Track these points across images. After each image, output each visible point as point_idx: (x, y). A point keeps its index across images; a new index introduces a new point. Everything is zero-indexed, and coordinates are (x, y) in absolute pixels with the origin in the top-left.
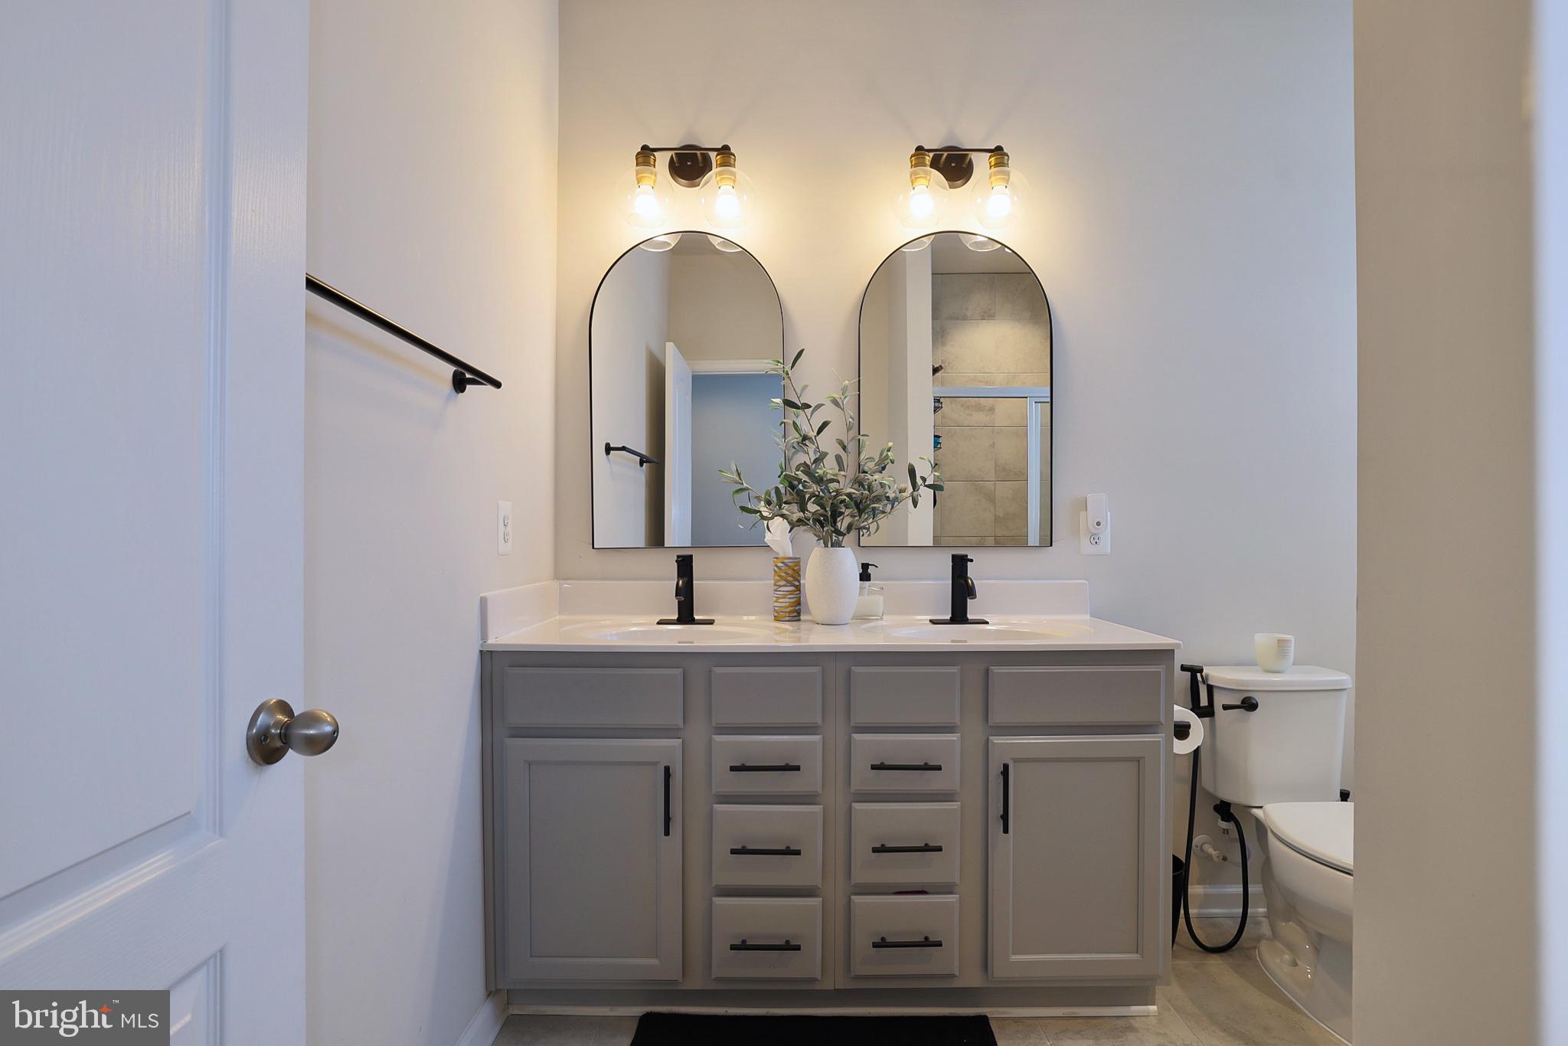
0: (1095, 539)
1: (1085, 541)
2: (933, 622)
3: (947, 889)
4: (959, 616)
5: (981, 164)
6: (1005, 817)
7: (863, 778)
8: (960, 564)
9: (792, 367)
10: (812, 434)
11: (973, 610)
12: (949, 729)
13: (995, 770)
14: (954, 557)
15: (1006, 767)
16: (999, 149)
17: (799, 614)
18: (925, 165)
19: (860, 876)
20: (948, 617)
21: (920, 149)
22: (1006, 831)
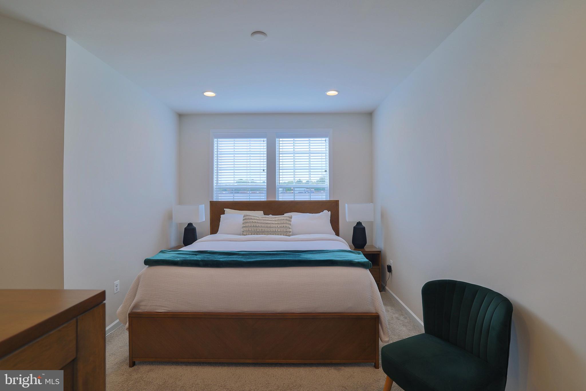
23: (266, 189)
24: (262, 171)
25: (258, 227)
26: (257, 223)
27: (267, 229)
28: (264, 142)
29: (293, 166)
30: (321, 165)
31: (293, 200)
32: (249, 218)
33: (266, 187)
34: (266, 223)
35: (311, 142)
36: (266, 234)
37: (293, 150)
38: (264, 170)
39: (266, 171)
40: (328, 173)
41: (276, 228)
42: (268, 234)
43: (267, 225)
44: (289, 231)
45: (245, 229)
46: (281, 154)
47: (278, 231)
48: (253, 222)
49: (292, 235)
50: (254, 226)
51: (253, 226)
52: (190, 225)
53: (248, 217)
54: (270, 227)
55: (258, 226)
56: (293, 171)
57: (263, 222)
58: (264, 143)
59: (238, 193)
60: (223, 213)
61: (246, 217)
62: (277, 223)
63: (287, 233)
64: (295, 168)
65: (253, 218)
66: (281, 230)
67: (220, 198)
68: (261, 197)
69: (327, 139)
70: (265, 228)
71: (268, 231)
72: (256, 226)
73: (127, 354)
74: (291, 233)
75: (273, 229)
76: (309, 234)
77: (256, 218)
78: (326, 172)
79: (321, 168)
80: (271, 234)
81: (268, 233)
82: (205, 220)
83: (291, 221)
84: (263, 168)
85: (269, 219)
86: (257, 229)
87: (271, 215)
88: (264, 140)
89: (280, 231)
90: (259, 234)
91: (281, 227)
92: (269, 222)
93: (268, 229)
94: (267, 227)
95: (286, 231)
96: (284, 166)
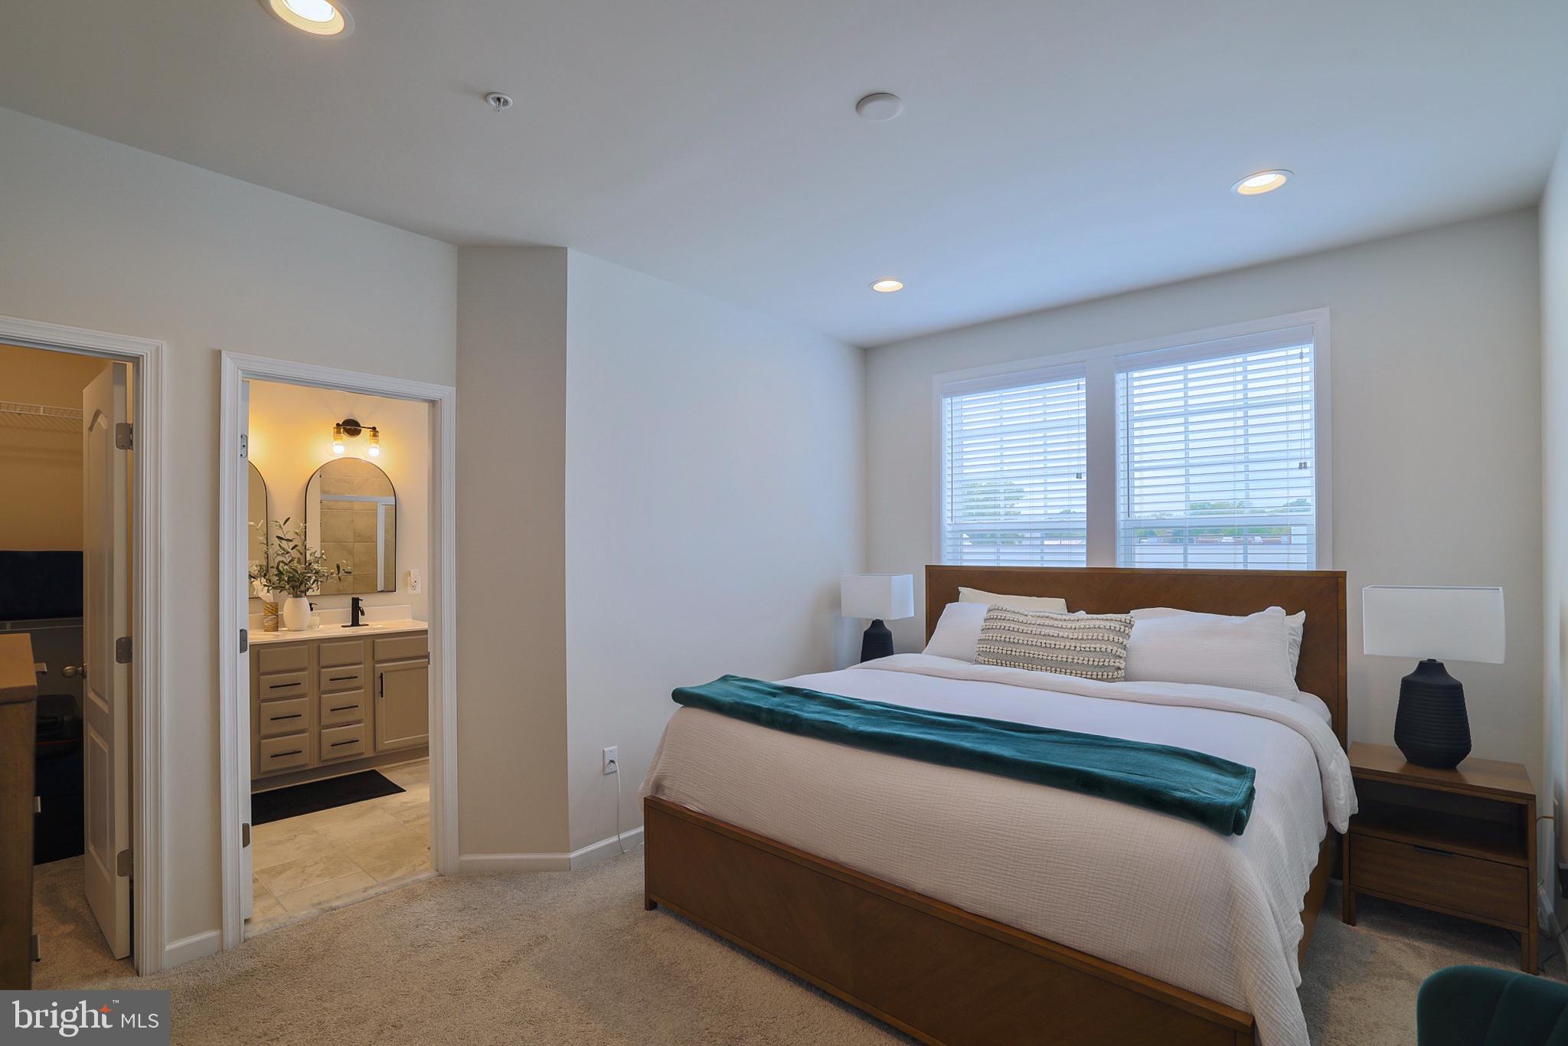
0: (414, 587)
1: (410, 588)
2: (343, 626)
3: (358, 722)
4: (355, 622)
5: (366, 433)
6: (382, 693)
7: (325, 684)
8: (356, 602)
9: (284, 524)
10: (290, 551)
11: (362, 620)
12: (360, 664)
13: (378, 675)
14: (353, 599)
15: (382, 674)
16: (374, 428)
17: (277, 627)
18: (340, 433)
19: (324, 722)
20: (350, 624)
21: (338, 425)
22: (382, 696)
23: (1084, 533)
24: (1072, 478)
25: (1018, 645)
26: (1018, 631)
28: (1078, 389)
29: (1182, 455)
30: (1283, 446)
31: (1181, 566)
32: (999, 617)
33: (1084, 526)
34: (1043, 633)
35: (1250, 368)
36: (1039, 667)
37: (1182, 403)
38: (1079, 476)
39: (1084, 478)
40: (1310, 472)
41: (1070, 652)
42: (1047, 668)
43: (1045, 641)
44: (1112, 664)
45: (984, 647)
46: (1138, 420)
47: (1076, 661)
48: (1007, 628)
49: (1126, 679)
51: (1005, 641)
52: (877, 624)
53: (999, 614)
54: (1053, 646)
55: (1018, 643)
56: (1182, 472)
57: (1034, 632)
58: (1080, 392)
59: (1011, 544)
60: (955, 597)
61: (992, 613)
62: (1075, 637)
63: (1104, 672)
64: (1191, 461)
65: (1009, 616)
66: (1086, 659)
67: (965, 557)
68: (1074, 558)
69: (1310, 349)
70: (1036, 648)
73: (642, 887)
74: (1121, 673)
75: (1062, 656)
76: (1186, 683)
77: (1016, 617)
78: (1305, 467)
79: (1283, 455)
81: (1040, 665)
82: (913, 615)
83: (1129, 636)
84: (1076, 470)
85: (1056, 623)
86: (1014, 650)
87: (1084, 613)
88: (1081, 383)
89: (1080, 662)
90: (1017, 664)
92: (1051, 632)
93: (1044, 654)
94: (1044, 645)
95: (1101, 664)
96: (1146, 457)
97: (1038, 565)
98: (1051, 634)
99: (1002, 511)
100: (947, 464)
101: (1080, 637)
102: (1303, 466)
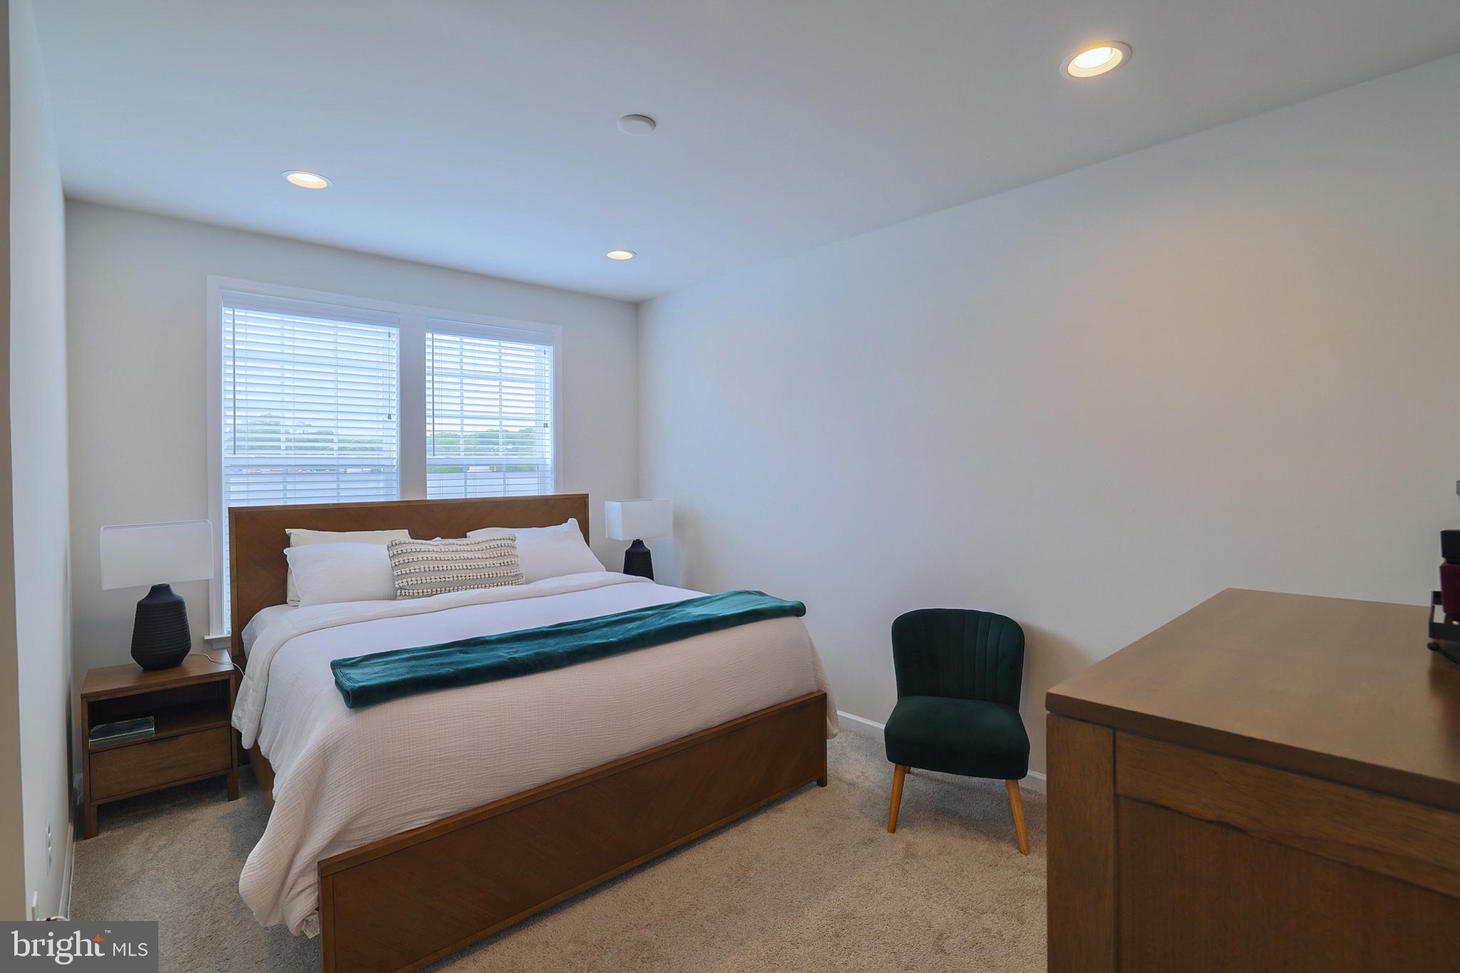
24: (386, 418)
27: (471, 575)
28: (392, 336)
29: (458, 407)
35: (503, 351)
37: (460, 367)
38: (390, 416)
39: (394, 418)
40: (550, 429)
42: (476, 586)
43: (468, 564)
49: (528, 583)
50: (436, 569)
52: (160, 591)
58: (394, 339)
60: (289, 542)
62: (489, 556)
63: (515, 579)
64: (465, 413)
69: (549, 349)
70: (464, 571)
71: (475, 577)
72: (441, 568)
74: (525, 576)
80: (483, 586)
83: (514, 549)
84: (386, 411)
85: (462, 548)
87: (440, 538)
91: (502, 564)
92: (459, 555)
94: (469, 567)
96: (444, 407)
97: (334, 501)
98: (470, 557)
99: (283, 445)
100: (227, 386)
101: (492, 556)
102: (546, 426)
